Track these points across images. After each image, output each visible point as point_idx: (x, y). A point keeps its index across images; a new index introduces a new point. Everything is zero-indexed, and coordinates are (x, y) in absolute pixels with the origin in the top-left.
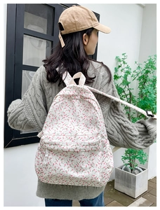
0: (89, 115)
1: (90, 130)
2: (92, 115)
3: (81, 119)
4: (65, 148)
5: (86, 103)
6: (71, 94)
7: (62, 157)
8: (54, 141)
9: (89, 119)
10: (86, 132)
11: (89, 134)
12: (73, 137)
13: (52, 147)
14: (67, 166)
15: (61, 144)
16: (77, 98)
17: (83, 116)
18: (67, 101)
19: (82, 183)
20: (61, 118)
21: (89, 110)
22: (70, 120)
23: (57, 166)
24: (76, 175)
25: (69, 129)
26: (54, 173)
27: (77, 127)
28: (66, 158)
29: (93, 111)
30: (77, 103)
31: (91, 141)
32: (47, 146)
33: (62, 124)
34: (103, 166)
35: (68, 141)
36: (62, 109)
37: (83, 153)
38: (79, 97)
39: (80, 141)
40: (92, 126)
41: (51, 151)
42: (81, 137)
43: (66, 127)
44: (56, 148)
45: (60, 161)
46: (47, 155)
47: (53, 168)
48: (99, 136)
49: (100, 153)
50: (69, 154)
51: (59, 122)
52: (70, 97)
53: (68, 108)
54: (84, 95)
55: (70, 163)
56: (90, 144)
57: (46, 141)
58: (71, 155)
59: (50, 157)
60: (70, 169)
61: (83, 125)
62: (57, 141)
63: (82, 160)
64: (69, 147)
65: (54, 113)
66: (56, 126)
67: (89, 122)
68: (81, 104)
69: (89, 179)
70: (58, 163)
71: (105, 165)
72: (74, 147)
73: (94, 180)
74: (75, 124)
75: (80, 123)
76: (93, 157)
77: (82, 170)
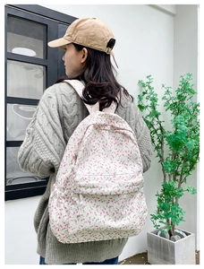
0: (126, 149)
1: (129, 167)
2: (130, 149)
10: (125, 170)
11: (129, 172)
12: (112, 177)
17: (116, 151)
21: (124, 143)
23: (92, 215)
24: (114, 225)
26: (87, 226)
28: (101, 204)
30: (106, 134)
33: (93, 161)
44: (94, 191)
45: (95, 209)
47: (87, 219)
50: (108, 198)
51: (90, 158)
53: (97, 142)
55: (107, 210)
56: (133, 184)
60: (107, 217)
62: (95, 182)
63: (123, 205)
65: (87, 146)
67: (126, 158)
70: (93, 212)
72: (116, 189)
74: (108, 161)
75: (114, 160)
76: (132, 200)
77: (121, 217)
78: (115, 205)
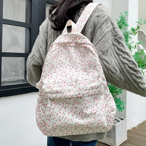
0: (87, 59)
1: (90, 74)
2: (90, 59)
3: (79, 65)
4: (68, 94)
5: (82, 49)
6: (66, 41)
7: (65, 105)
8: (55, 89)
9: (87, 63)
10: (86, 77)
11: (90, 77)
12: (74, 83)
13: (54, 95)
14: (71, 114)
15: (63, 91)
16: (71, 45)
17: (80, 62)
18: (62, 49)
19: (87, 130)
20: (58, 66)
21: (86, 55)
22: (68, 67)
23: (61, 115)
24: (82, 122)
25: (69, 76)
26: (58, 123)
27: (76, 73)
28: (69, 106)
29: (91, 55)
30: (72, 50)
31: (93, 85)
32: (49, 95)
33: (60, 72)
34: (107, 109)
35: (70, 88)
36: (59, 57)
37: (86, 98)
38: (73, 44)
39: (82, 86)
40: (91, 70)
41: (53, 100)
42: (82, 82)
43: (65, 74)
44: (58, 96)
45: (63, 110)
46: (49, 106)
47: (57, 118)
48: (100, 79)
49: (102, 97)
50: (72, 101)
51: (57, 70)
52: (64, 45)
53: (64, 56)
54: (79, 41)
55: (74, 110)
56: (92, 88)
57: (47, 90)
58: (74, 102)
59: (52, 107)
60: (75, 116)
61: (81, 71)
62: (58, 89)
63: (86, 106)
64: (72, 93)
65: (51, 61)
66: (55, 74)
67: (88, 67)
68: (76, 51)
69: (96, 125)
70: (62, 112)
71: (109, 109)
72: (77, 93)
73: (101, 125)
74: (74, 70)
75: (79, 69)
76: (96, 102)
78: (79, 106)
